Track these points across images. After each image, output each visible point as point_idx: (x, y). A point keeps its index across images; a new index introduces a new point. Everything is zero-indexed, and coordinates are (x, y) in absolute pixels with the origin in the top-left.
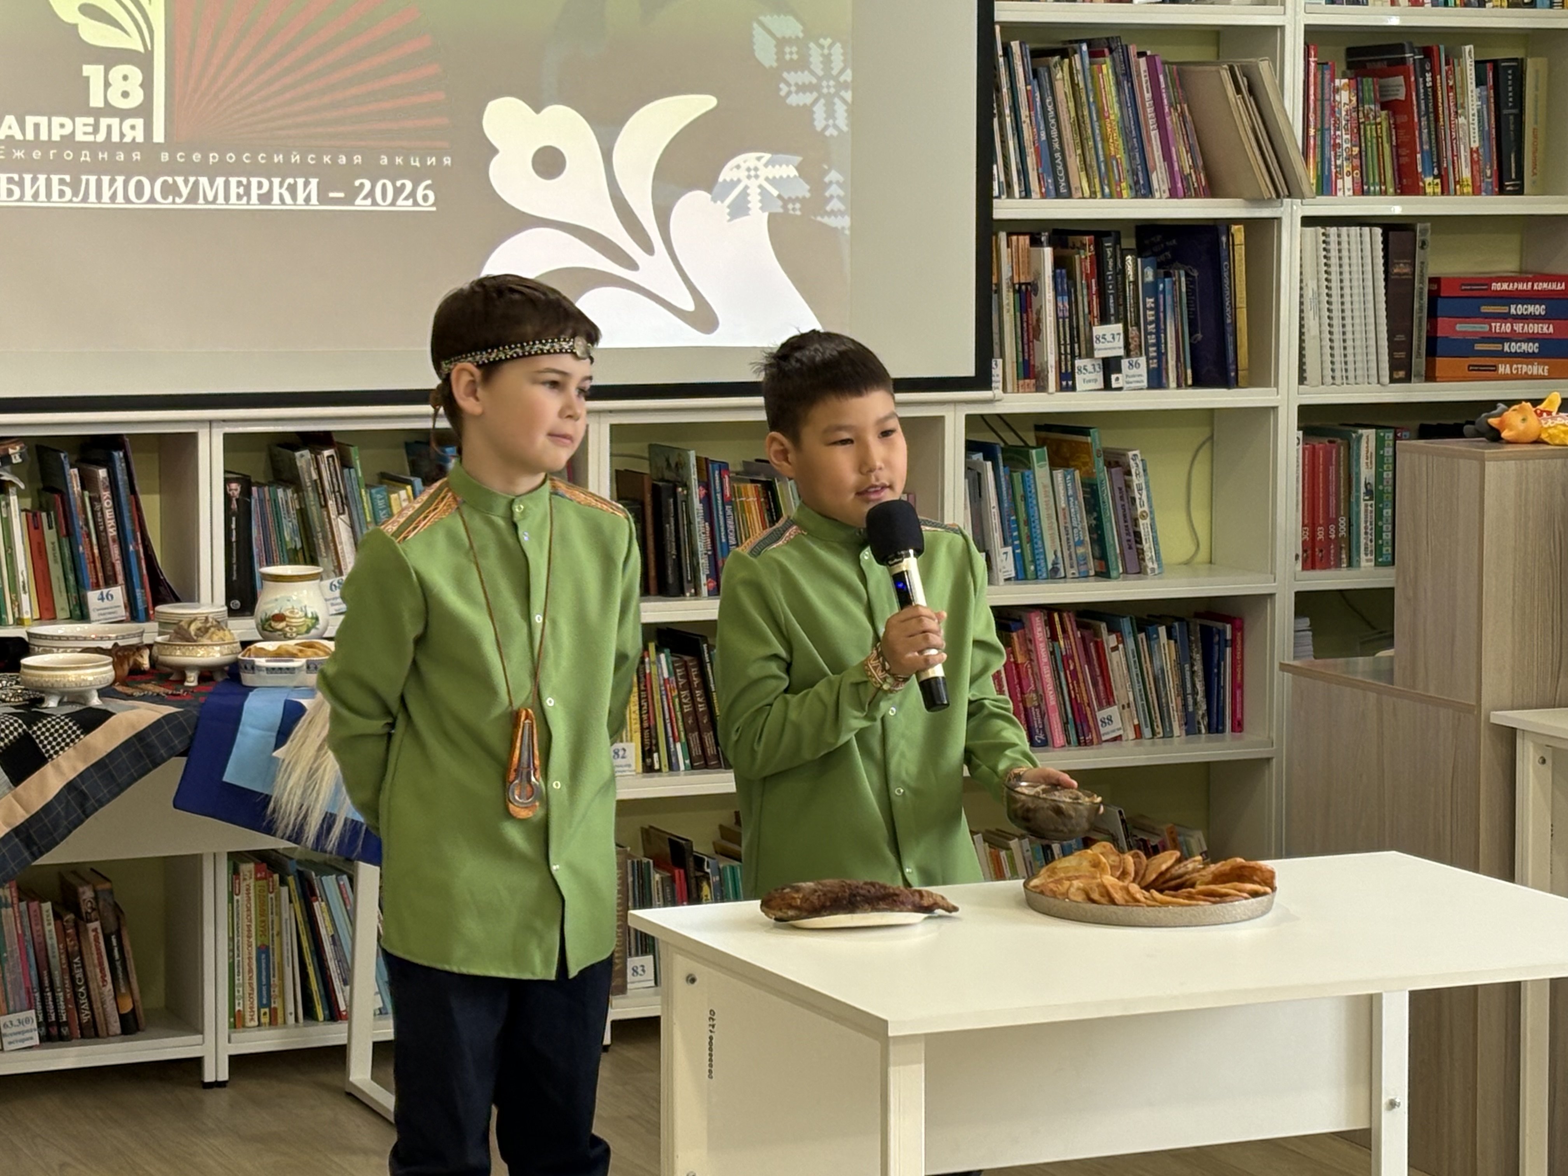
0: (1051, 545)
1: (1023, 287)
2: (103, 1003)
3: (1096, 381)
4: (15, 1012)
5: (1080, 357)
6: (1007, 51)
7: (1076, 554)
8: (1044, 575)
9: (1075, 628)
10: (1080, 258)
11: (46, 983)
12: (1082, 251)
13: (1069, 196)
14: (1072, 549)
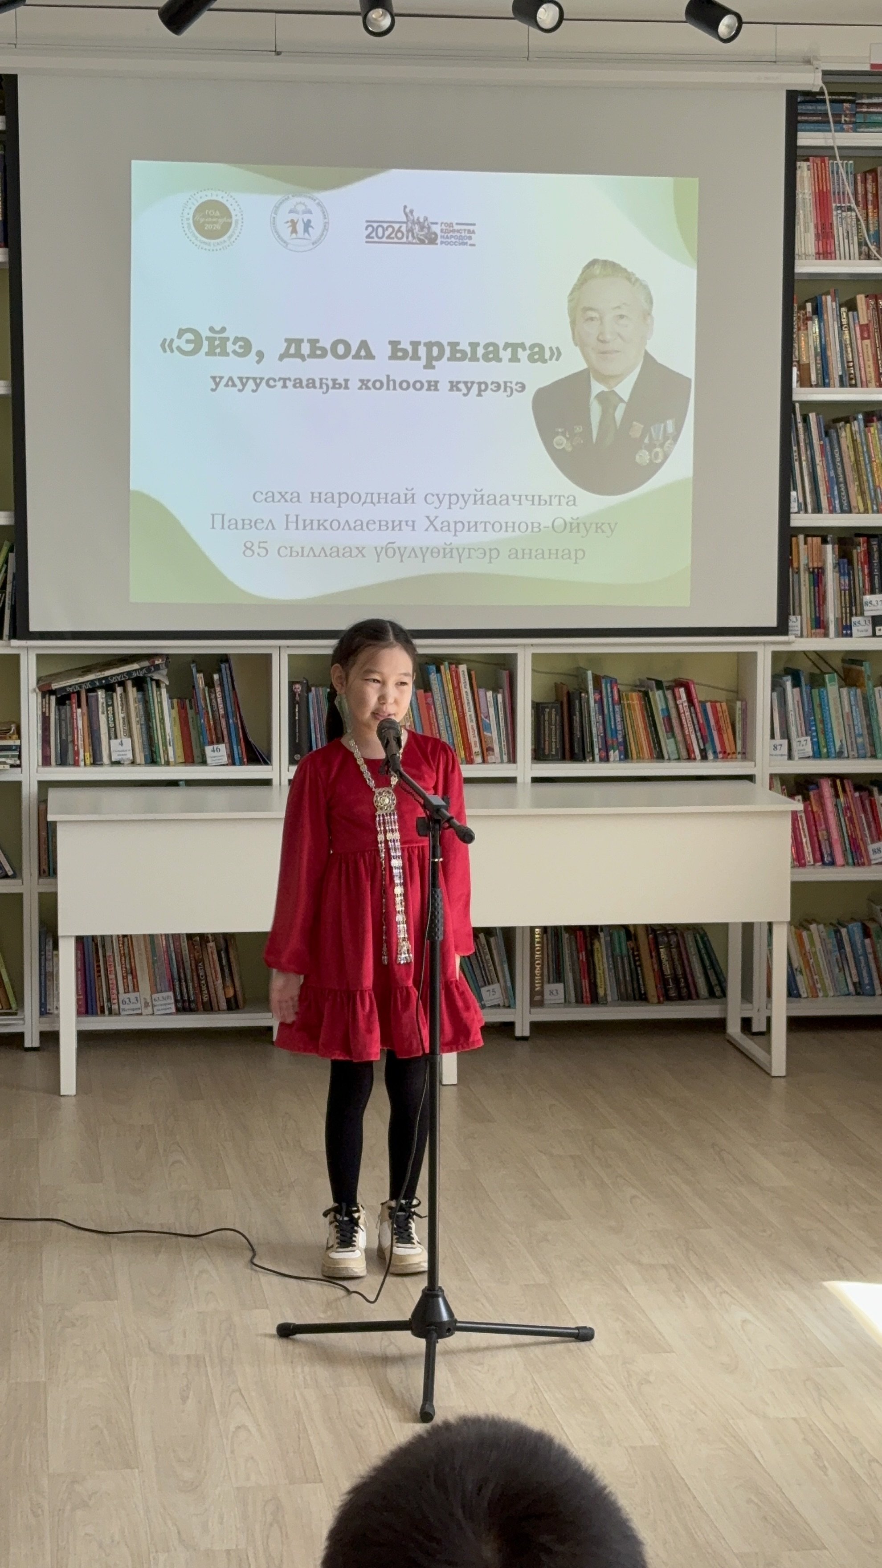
0: (838, 736)
1: (816, 570)
2: (216, 992)
3: (867, 631)
4: (161, 992)
5: (856, 615)
6: (805, 419)
7: (856, 743)
8: (833, 755)
9: (852, 790)
10: (858, 554)
11: (182, 976)
12: (858, 547)
13: (850, 512)
14: (853, 740)
